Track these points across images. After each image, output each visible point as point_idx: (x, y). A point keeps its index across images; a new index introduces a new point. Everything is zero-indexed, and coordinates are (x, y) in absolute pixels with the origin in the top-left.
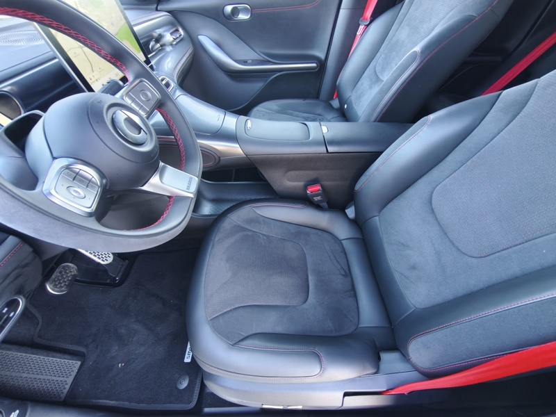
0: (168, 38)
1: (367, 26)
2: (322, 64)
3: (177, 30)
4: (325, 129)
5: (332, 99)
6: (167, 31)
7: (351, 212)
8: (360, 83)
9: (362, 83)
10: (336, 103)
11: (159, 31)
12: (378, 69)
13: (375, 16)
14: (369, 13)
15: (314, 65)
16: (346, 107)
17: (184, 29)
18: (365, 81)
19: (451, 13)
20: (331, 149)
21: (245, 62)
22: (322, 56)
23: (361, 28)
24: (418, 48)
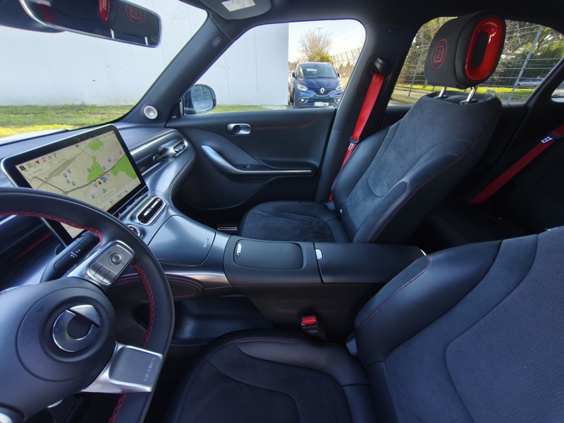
0: (172, 150)
1: (357, 144)
2: (317, 171)
3: (182, 143)
4: (319, 254)
5: (328, 200)
6: (171, 145)
7: (352, 346)
8: (354, 191)
9: (356, 193)
10: (331, 205)
11: (163, 146)
12: (370, 182)
13: (363, 137)
14: (358, 133)
15: (310, 171)
16: (341, 211)
17: (189, 141)
18: (358, 191)
19: (433, 149)
20: (326, 279)
21: (244, 167)
22: (317, 164)
23: (352, 145)
24: (406, 179)
